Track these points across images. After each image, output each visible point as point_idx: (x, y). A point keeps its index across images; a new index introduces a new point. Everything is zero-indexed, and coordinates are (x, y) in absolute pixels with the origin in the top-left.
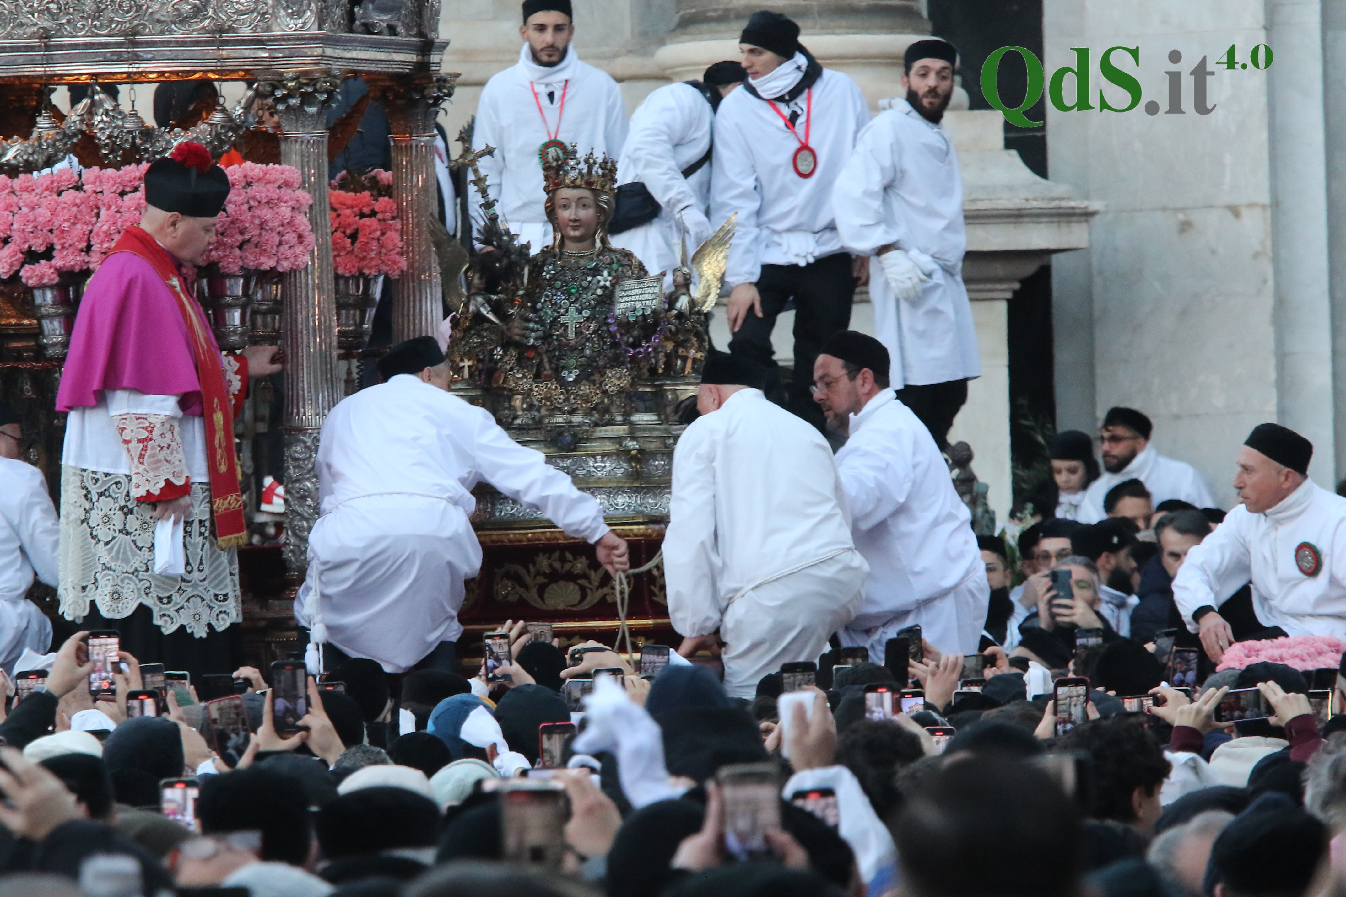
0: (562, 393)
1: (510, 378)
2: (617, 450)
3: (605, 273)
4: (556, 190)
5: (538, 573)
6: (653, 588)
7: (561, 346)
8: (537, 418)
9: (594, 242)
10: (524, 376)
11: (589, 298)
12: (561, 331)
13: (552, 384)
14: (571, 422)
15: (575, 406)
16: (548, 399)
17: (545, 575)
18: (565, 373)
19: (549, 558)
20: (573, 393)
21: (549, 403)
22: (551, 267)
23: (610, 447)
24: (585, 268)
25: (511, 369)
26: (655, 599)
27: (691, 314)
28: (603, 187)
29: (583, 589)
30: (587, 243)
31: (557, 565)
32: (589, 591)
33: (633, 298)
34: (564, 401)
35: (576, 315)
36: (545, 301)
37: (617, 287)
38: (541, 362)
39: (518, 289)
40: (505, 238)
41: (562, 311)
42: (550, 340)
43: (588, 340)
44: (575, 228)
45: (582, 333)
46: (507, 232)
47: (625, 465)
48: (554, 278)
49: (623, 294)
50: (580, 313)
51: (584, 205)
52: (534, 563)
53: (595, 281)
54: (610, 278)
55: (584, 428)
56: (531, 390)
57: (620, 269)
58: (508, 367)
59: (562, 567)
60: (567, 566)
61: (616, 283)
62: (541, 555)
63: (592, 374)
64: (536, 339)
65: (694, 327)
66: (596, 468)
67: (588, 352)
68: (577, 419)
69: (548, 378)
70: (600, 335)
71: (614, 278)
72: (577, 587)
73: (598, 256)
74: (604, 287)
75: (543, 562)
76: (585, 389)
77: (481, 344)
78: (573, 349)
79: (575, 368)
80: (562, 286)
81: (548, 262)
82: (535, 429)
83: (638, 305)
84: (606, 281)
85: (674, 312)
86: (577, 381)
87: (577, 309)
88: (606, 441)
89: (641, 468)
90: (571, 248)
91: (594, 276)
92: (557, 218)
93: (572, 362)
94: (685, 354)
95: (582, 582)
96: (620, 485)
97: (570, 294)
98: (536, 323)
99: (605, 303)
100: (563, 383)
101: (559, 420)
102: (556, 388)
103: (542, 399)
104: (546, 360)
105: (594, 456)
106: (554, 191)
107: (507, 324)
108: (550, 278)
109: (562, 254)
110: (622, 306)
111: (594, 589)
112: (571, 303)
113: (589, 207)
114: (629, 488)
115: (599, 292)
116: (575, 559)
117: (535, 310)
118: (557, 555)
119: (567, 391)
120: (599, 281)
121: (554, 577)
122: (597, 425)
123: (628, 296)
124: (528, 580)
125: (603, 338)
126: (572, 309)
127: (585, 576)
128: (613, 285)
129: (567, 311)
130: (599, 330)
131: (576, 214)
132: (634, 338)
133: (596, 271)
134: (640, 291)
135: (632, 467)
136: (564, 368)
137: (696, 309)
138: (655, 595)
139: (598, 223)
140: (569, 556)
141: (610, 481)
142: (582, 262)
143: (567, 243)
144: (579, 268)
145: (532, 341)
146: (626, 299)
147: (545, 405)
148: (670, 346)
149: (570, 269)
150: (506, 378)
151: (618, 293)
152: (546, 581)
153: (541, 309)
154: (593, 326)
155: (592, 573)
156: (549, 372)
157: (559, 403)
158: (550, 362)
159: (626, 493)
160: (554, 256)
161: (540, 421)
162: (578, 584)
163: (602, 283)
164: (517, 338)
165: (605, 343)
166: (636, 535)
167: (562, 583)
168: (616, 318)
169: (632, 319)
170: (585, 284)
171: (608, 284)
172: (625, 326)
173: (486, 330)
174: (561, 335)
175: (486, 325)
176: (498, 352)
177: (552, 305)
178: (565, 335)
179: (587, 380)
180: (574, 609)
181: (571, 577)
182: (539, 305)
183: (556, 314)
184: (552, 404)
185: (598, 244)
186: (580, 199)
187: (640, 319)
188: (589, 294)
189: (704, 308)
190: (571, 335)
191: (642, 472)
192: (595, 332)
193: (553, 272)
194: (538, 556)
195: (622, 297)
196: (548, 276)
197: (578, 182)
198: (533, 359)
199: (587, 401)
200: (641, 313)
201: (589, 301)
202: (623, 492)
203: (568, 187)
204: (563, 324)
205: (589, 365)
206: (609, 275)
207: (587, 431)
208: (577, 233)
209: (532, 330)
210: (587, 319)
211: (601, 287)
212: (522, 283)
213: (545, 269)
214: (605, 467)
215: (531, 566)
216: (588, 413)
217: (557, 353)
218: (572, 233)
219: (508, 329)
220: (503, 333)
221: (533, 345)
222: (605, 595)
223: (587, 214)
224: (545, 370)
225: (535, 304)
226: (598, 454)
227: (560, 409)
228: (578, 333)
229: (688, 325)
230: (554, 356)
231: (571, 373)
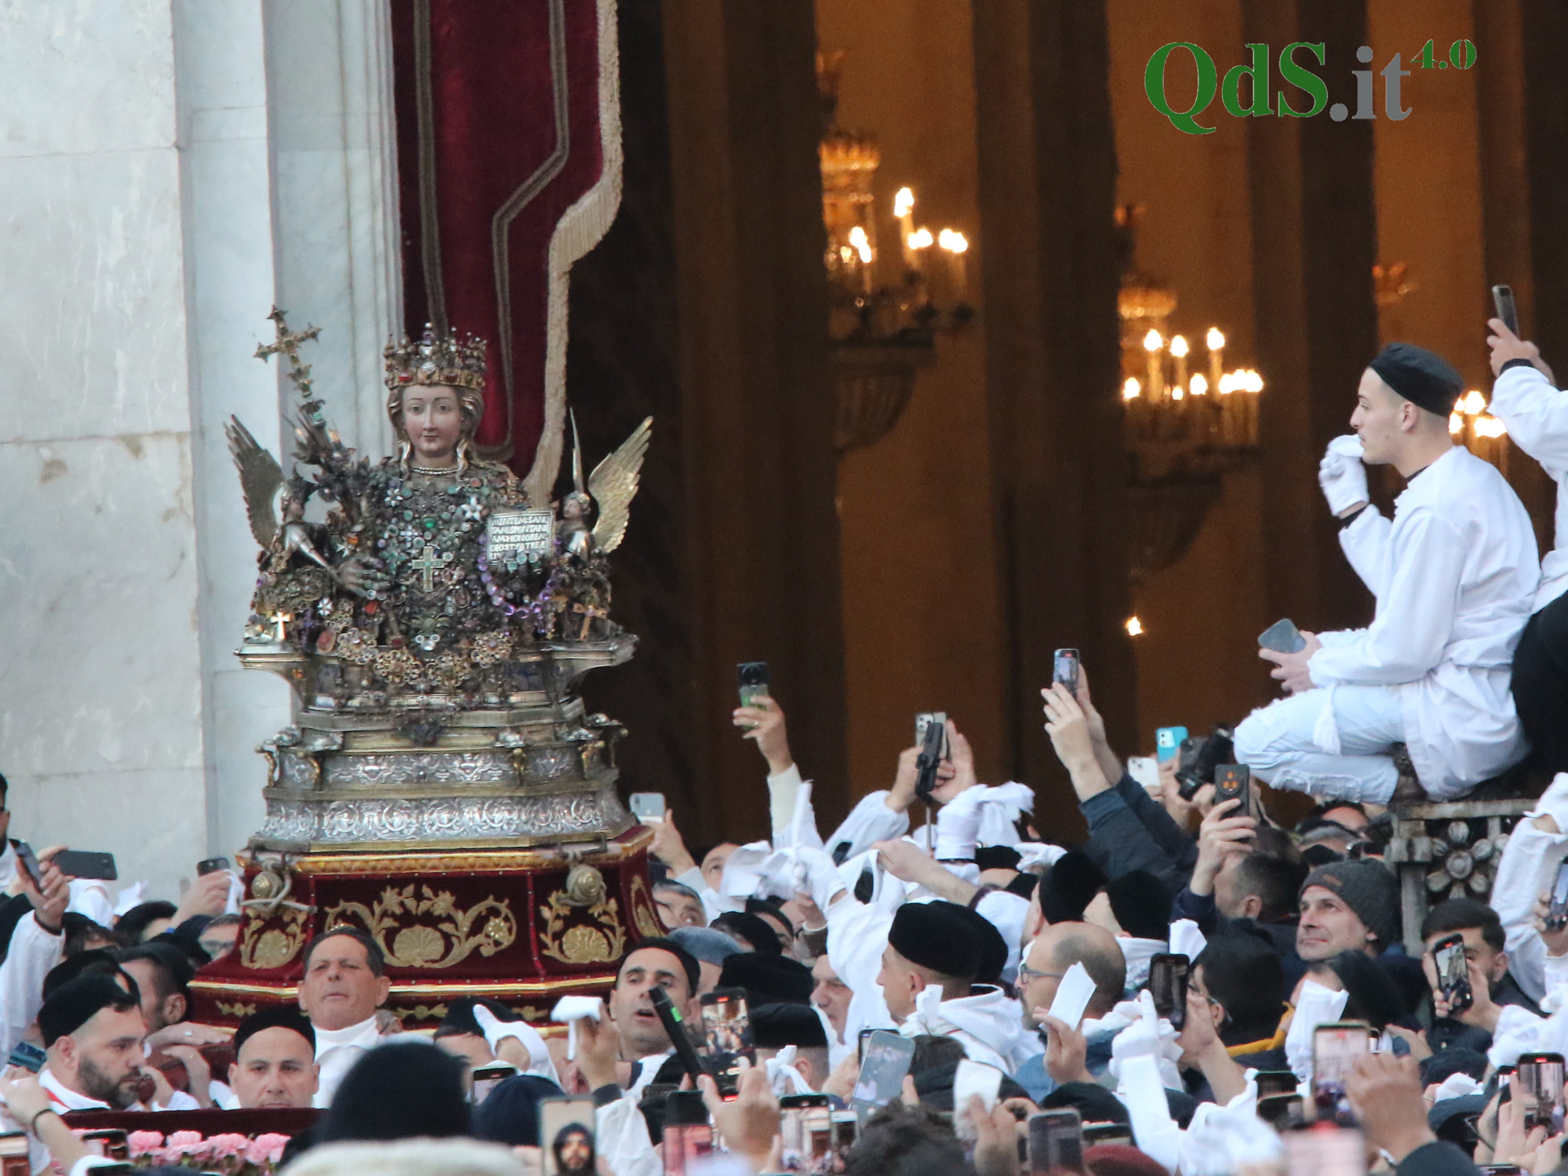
0: (417, 667)
1: (342, 644)
2: (492, 744)
3: (473, 501)
4: (404, 387)
5: (385, 914)
6: (542, 936)
7: (412, 602)
8: (382, 701)
9: (455, 457)
10: (363, 642)
11: (451, 535)
12: (412, 580)
13: (402, 653)
14: (429, 704)
15: (435, 684)
16: (394, 674)
17: (394, 916)
18: (419, 639)
19: (400, 894)
20: (431, 667)
21: (397, 680)
22: (397, 491)
23: (483, 740)
24: (446, 493)
25: (345, 630)
26: (546, 952)
27: (590, 557)
28: (469, 382)
29: (446, 937)
30: (448, 457)
31: (411, 903)
32: (454, 940)
33: (512, 539)
34: (420, 675)
35: (433, 558)
36: (390, 537)
37: (489, 520)
38: (386, 620)
39: (354, 523)
40: (336, 455)
41: (414, 552)
42: (397, 592)
43: (450, 593)
44: (430, 439)
45: (441, 583)
46: (339, 446)
47: (505, 766)
48: (401, 506)
49: (497, 530)
50: (440, 557)
51: (443, 408)
52: (380, 902)
53: (459, 512)
54: (479, 507)
55: (448, 713)
56: (374, 661)
57: (493, 494)
58: (341, 627)
59: (418, 906)
60: (424, 905)
61: (488, 515)
62: (389, 889)
63: (457, 641)
64: (380, 591)
65: (594, 574)
66: (464, 769)
67: (450, 610)
68: (437, 700)
69: (397, 645)
70: (466, 587)
71: (485, 507)
72: (438, 934)
73: (462, 477)
74: (472, 520)
75: (391, 898)
76: (448, 661)
77: (301, 594)
78: (431, 605)
79: (435, 632)
80: (414, 518)
81: (392, 483)
82: (379, 714)
83: (521, 548)
84: (474, 511)
85: (568, 555)
86: (438, 650)
87: (436, 550)
88: (478, 731)
89: (525, 769)
90: (423, 464)
91: (458, 505)
92: (403, 423)
93: (429, 622)
94: (582, 611)
95: (447, 927)
96: (497, 794)
97: (424, 529)
98: (379, 570)
99: (472, 541)
100: (417, 652)
101: (412, 701)
102: (408, 659)
103: (389, 673)
104: (392, 619)
105: (460, 754)
106: (402, 389)
107: (337, 568)
108: (396, 507)
109: (411, 470)
110: (497, 548)
111: (463, 939)
112: (427, 541)
113: (450, 410)
114: (511, 798)
115: (466, 526)
116: (436, 895)
117: (376, 551)
118: (410, 889)
119: (424, 664)
120: (464, 512)
121: (407, 919)
122: (463, 709)
123: (504, 534)
124: (371, 922)
125: (470, 591)
126: (428, 550)
127: (450, 919)
128: (484, 518)
129: (421, 553)
130: (465, 579)
131: (432, 421)
132: (515, 593)
133: (461, 498)
134: (522, 529)
135: (515, 769)
136: (417, 631)
137: (597, 551)
138: (546, 947)
139: (462, 432)
140: (426, 891)
141: (483, 788)
142: (441, 485)
143: (419, 455)
144: (436, 493)
145: (374, 594)
146: (502, 538)
147: (393, 682)
148: (561, 604)
149: (423, 494)
150: (336, 645)
151: (491, 529)
152: (396, 924)
153: (384, 548)
154: (457, 574)
155: (459, 916)
156: (399, 636)
157: (412, 679)
158: (399, 623)
159: (506, 804)
160: (401, 475)
161: (386, 704)
162: (440, 931)
163: (469, 515)
164: (353, 588)
165: (474, 597)
166: (520, 865)
167: (418, 928)
168: (489, 564)
169: (511, 569)
170: (445, 515)
171: (477, 516)
172: (503, 578)
173: (309, 574)
174: (413, 586)
175: (309, 568)
176: (325, 607)
177: (399, 542)
178: (418, 586)
179: (450, 648)
180: (437, 966)
181: (430, 920)
182: (381, 543)
183: (405, 557)
184: (401, 682)
185: (461, 462)
186: (437, 399)
187: (522, 568)
188: (452, 529)
189: (606, 547)
190: (427, 587)
191: (527, 775)
192: (459, 582)
193: (399, 498)
194: (385, 891)
195: (497, 535)
196: (393, 503)
197: (436, 377)
198: (374, 616)
199: (450, 678)
200: (525, 560)
201: (452, 540)
202: (501, 804)
203: (422, 384)
204: (415, 571)
205: (452, 628)
206: (479, 502)
207: (451, 717)
208: (433, 446)
209: (375, 579)
210: (449, 565)
211: (468, 521)
212: (360, 514)
213: (389, 492)
214: (476, 767)
215: (375, 905)
216: (452, 693)
217: (408, 610)
218: (425, 445)
219: (339, 574)
220: (332, 579)
221: (376, 600)
222: (480, 946)
223: (447, 420)
224: (392, 633)
225: (376, 539)
226: (466, 751)
227: (412, 688)
228: (437, 585)
229: (587, 573)
230: (404, 614)
231: (427, 638)
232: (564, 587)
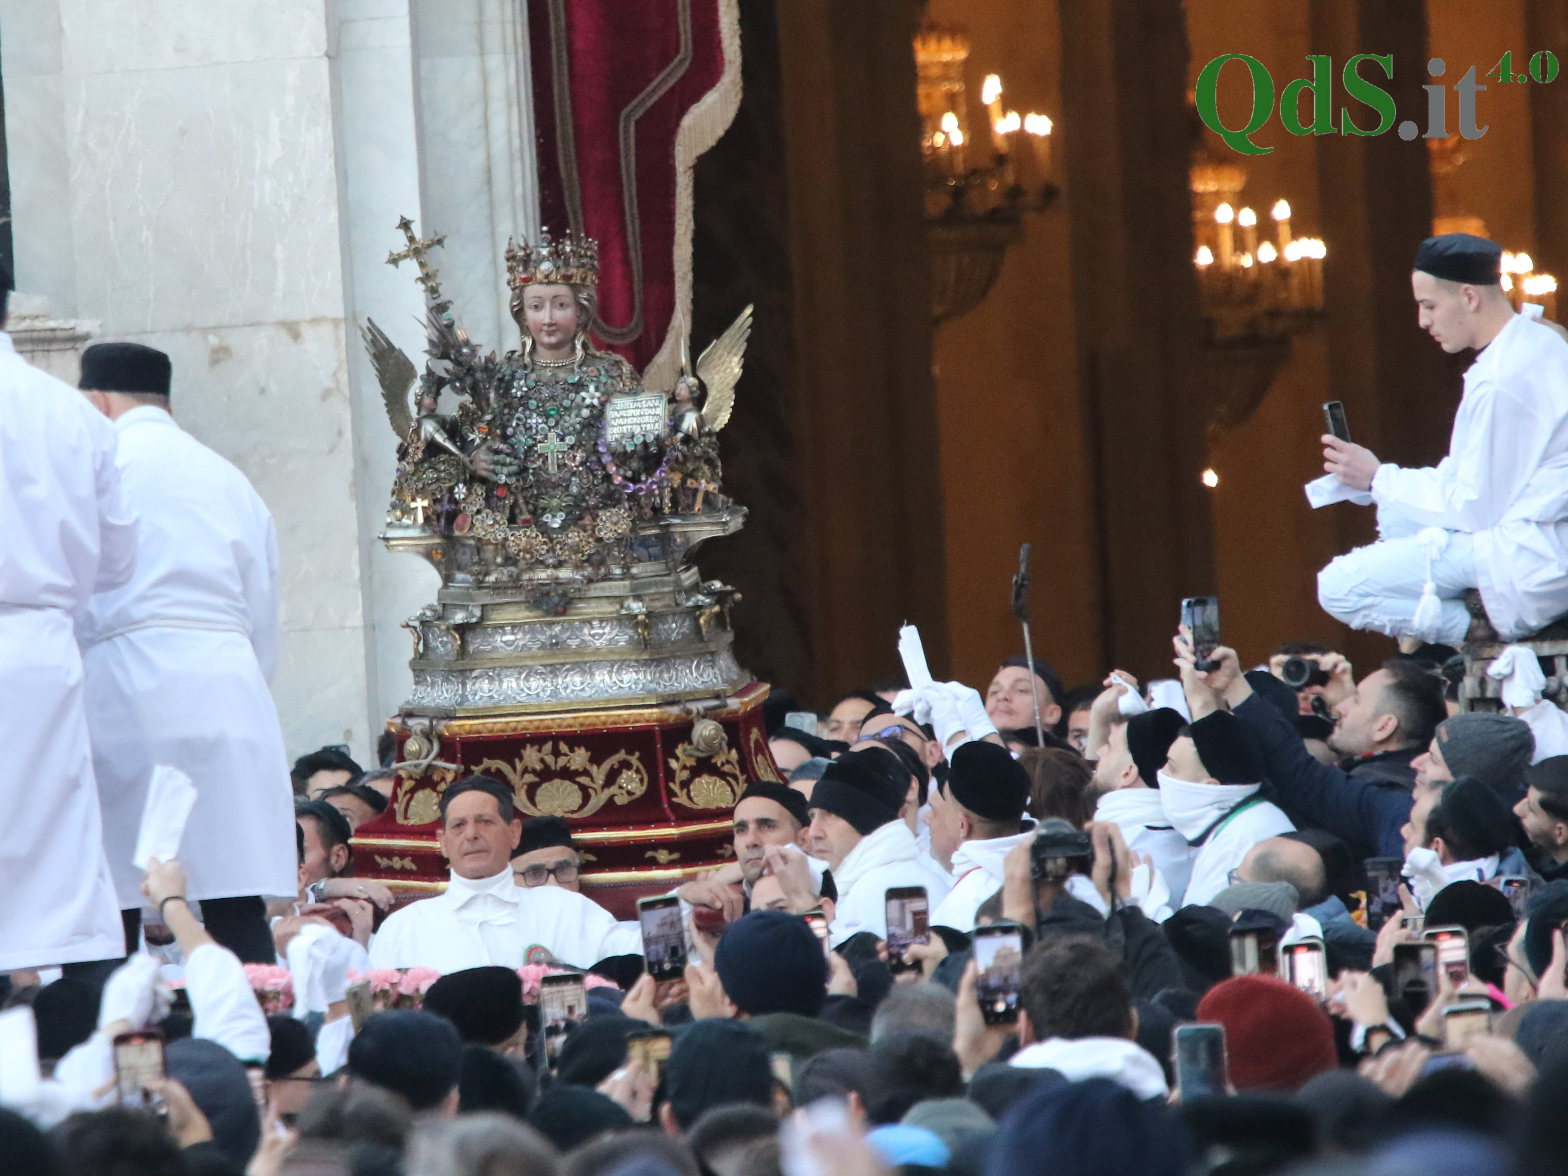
0: (545, 543)
1: (478, 524)
2: (618, 612)
3: (592, 388)
4: (524, 286)
5: (525, 771)
6: (671, 785)
7: (539, 483)
8: (515, 575)
9: (573, 349)
10: (496, 522)
11: (572, 420)
12: (539, 463)
13: (532, 531)
14: (557, 578)
15: (563, 558)
16: (526, 551)
17: (534, 772)
18: (547, 518)
19: (540, 751)
20: (558, 543)
21: (528, 556)
22: (522, 382)
23: (609, 608)
24: (566, 382)
25: (479, 512)
26: (675, 800)
27: (700, 435)
28: (584, 280)
29: (584, 789)
30: (567, 349)
31: (550, 759)
32: (591, 791)
33: (629, 421)
34: (548, 551)
35: (557, 442)
36: (518, 425)
37: (608, 406)
38: (516, 501)
39: (484, 413)
40: (465, 350)
41: (539, 437)
42: (525, 475)
43: (574, 474)
44: (550, 334)
45: (565, 465)
46: (467, 343)
47: (631, 632)
48: (526, 397)
49: (616, 414)
50: (562, 440)
51: (562, 305)
52: (521, 759)
53: (578, 399)
54: (598, 394)
55: (576, 586)
56: (506, 539)
57: (609, 381)
58: (475, 509)
59: (556, 762)
60: (562, 761)
61: (606, 401)
62: (528, 746)
63: (581, 518)
64: (509, 475)
65: (704, 452)
66: (593, 636)
67: (574, 490)
68: (565, 574)
69: (526, 524)
70: (588, 468)
71: (603, 394)
72: (576, 787)
73: (580, 366)
74: (592, 406)
75: (531, 756)
76: (574, 537)
77: (438, 480)
78: (556, 486)
79: (561, 510)
80: (538, 407)
81: (517, 375)
82: (512, 588)
83: (637, 430)
84: (592, 398)
85: (680, 435)
86: (564, 528)
87: (558, 435)
88: (604, 601)
89: (649, 634)
90: (545, 357)
91: (577, 393)
92: (525, 320)
93: (555, 502)
94: (695, 485)
95: (583, 780)
96: (624, 657)
97: (548, 416)
98: (508, 455)
99: (593, 426)
100: (545, 530)
101: (542, 575)
102: (537, 535)
103: (520, 551)
104: (521, 501)
105: (589, 622)
106: (522, 289)
107: (469, 456)
108: (522, 397)
109: (534, 363)
110: (615, 430)
111: (599, 791)
112: (550, 428)
113: (568, 306)
114: (637, 661)
115: (585, 412)
116: (572, 750)
117: (505, 438)
118: (548, 746)
119: (551, 540)
120: (584, 399)
121: (546, 774)
122: (590, 581)
123: (622, 417)
124: (514, 778)
125: (592, 471)
126: (552, 435)
127: (586, 773)
128: (603, 404)
129: (546, 437)
130: (587, 461)
131: (551, 318)
132: (633, 472)
133: (579, 386)
134: (638, 412)
135: (639, 635)
136: (544, 510)
137: (707, 429)
138: (675, 795)
139: (578, 325)
140: (564, 748)
141: (611, 652)
142: (562, 375)
144: (557, 383)
145: (504, 477)
146: (621, 422)
147: (524, 558)
148: (677, 479)
149: (545, 384)
150: (473, 525)
151: (610, 413)
152: (536, 779)
153: (513, 436)
154: (579, 456)
155: (594, 769)
156: (527, 516)
157: (541, 555)
158: (527, 503)
159: (633, 667)
160: (525, 367)
161: (518, 578)
162: (579, 784)
163: (588, 401)
164: (484, 473)
165: (595, 476)
166: (647, 721)
167: (557, 782)
168: (608, 446)
169: (629, 449)
170: (566, 403)
171: (596, 402)
172: (622, 457)
173: (444, 462)
174: (540, 468)
175: (443, 457)
176: (461, 491)
177: (526, 429)
178: (544, 468)
179: (575, 524)
180: (575, 816)
181: (567, 774)
182: (510, 431)
183: (530, 442)
184: (532, 557)
185: (579, 352)
186: (555, 297)
187: (639, 448)
188: (573, 415)
189: (715, 426)
190: (552, 469)
191: (650, 639)
192: (582, 463)
193: (525, 389)
194: (525, 748)
195: (615, 419)
196: (519, 394)
197: (553, 277)
198: (505, 498)
199: (576, 552)
200: (641, 439)
201: (573, 425)
202: (629, 666)
203: (541, 283)
204: (540, 455)
205: (577, 506)
206: (597, 389)
207: (579, 590)
208: (553, 340)
209: (504, 464)
210: (572, 447)
211: (587, 407)
212: (489, 405)
213: (515, 384)
214: (604, 633)
215: (517, 761)
216: (577, 567)
217: (535, 492)
218: (546, 339)
219: (471, 462)
220: (465, 467)
221: (506, 484)
222: (613, 796)
223: (565, 315)
224: (521, 513)
225: (504, 428)
226: (594, 619)
227: (542, 562)
228: (561, 466)
229: (698, 451)
230: (532, 495)
231: (554, 516)
232: (678, 465)
